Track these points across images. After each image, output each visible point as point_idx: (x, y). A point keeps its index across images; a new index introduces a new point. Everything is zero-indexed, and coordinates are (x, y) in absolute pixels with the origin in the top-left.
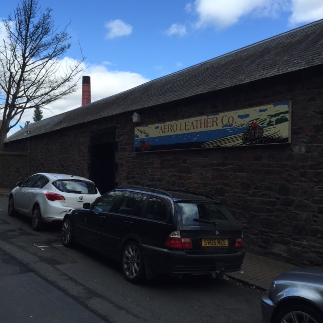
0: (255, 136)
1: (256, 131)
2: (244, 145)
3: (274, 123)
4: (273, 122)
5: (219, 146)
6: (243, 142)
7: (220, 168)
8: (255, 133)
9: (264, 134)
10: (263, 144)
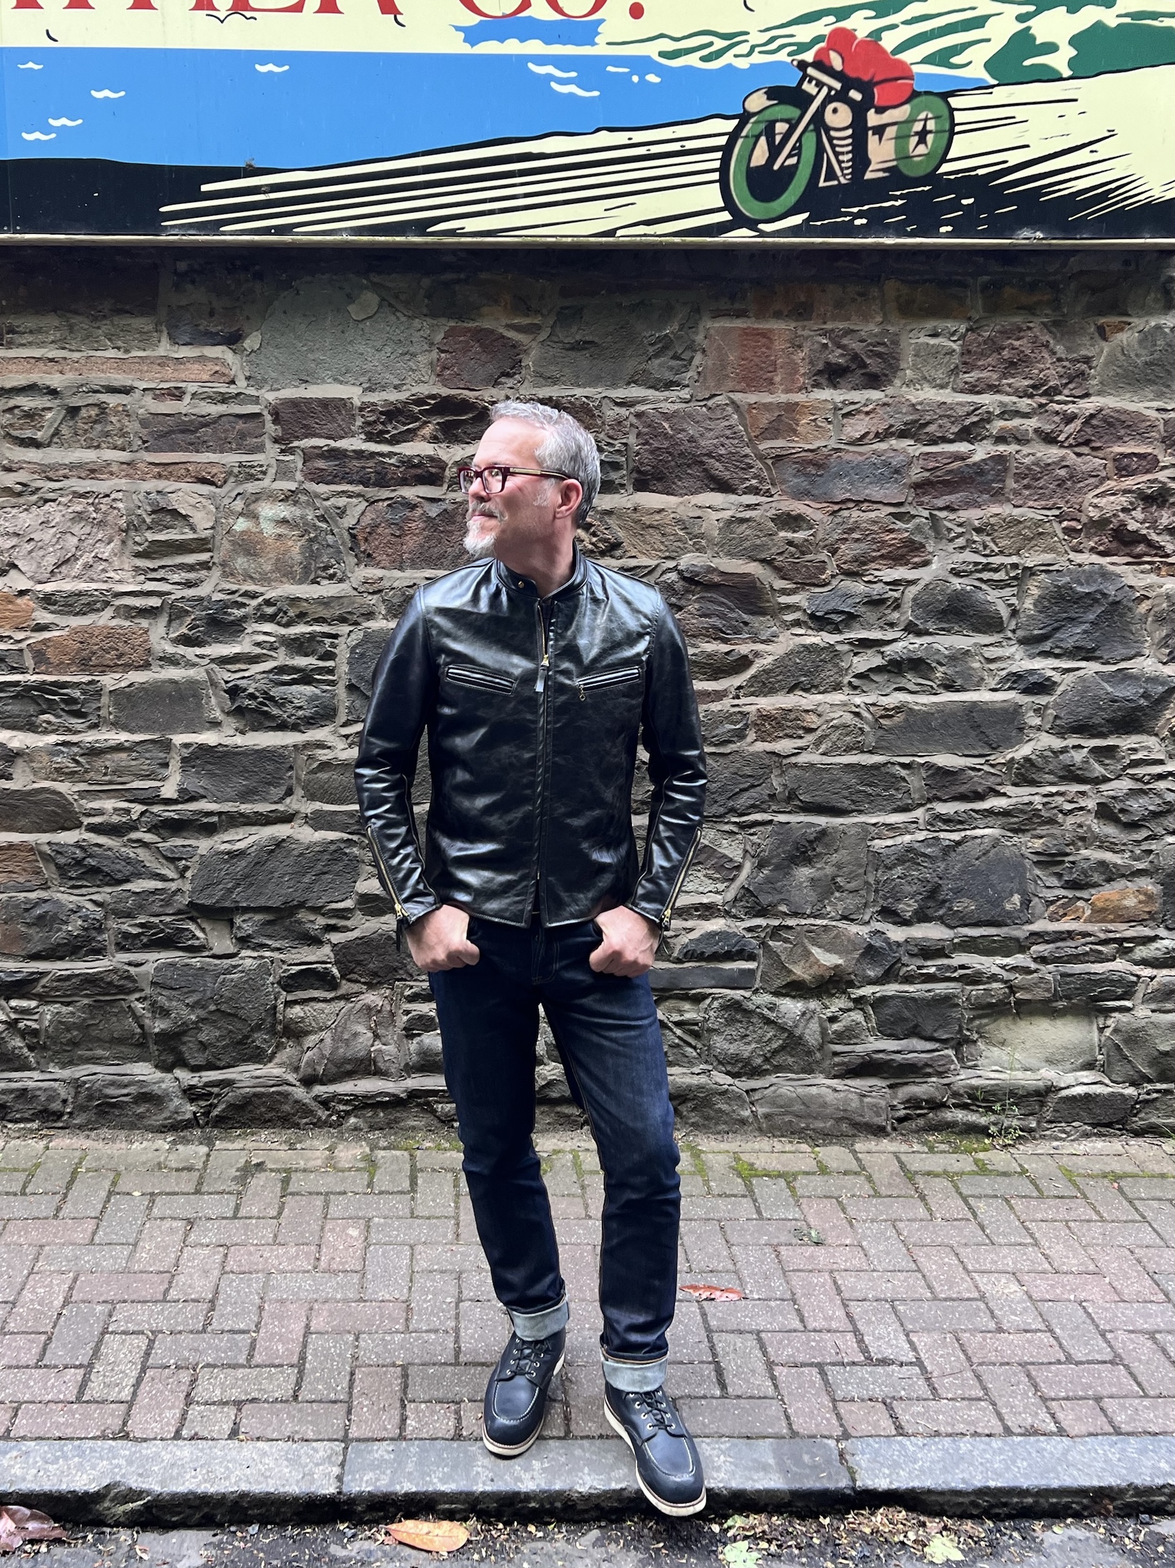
0: (861, 159)
1: (873, 119)
2: (742, 235)
3: (1059, 61)
4: (1051, 48)
5: (422, 226)
6: (729, 204)
7: (408, 449)
8: (859, 131)
9: (961, 145)
10: (944, 238)
